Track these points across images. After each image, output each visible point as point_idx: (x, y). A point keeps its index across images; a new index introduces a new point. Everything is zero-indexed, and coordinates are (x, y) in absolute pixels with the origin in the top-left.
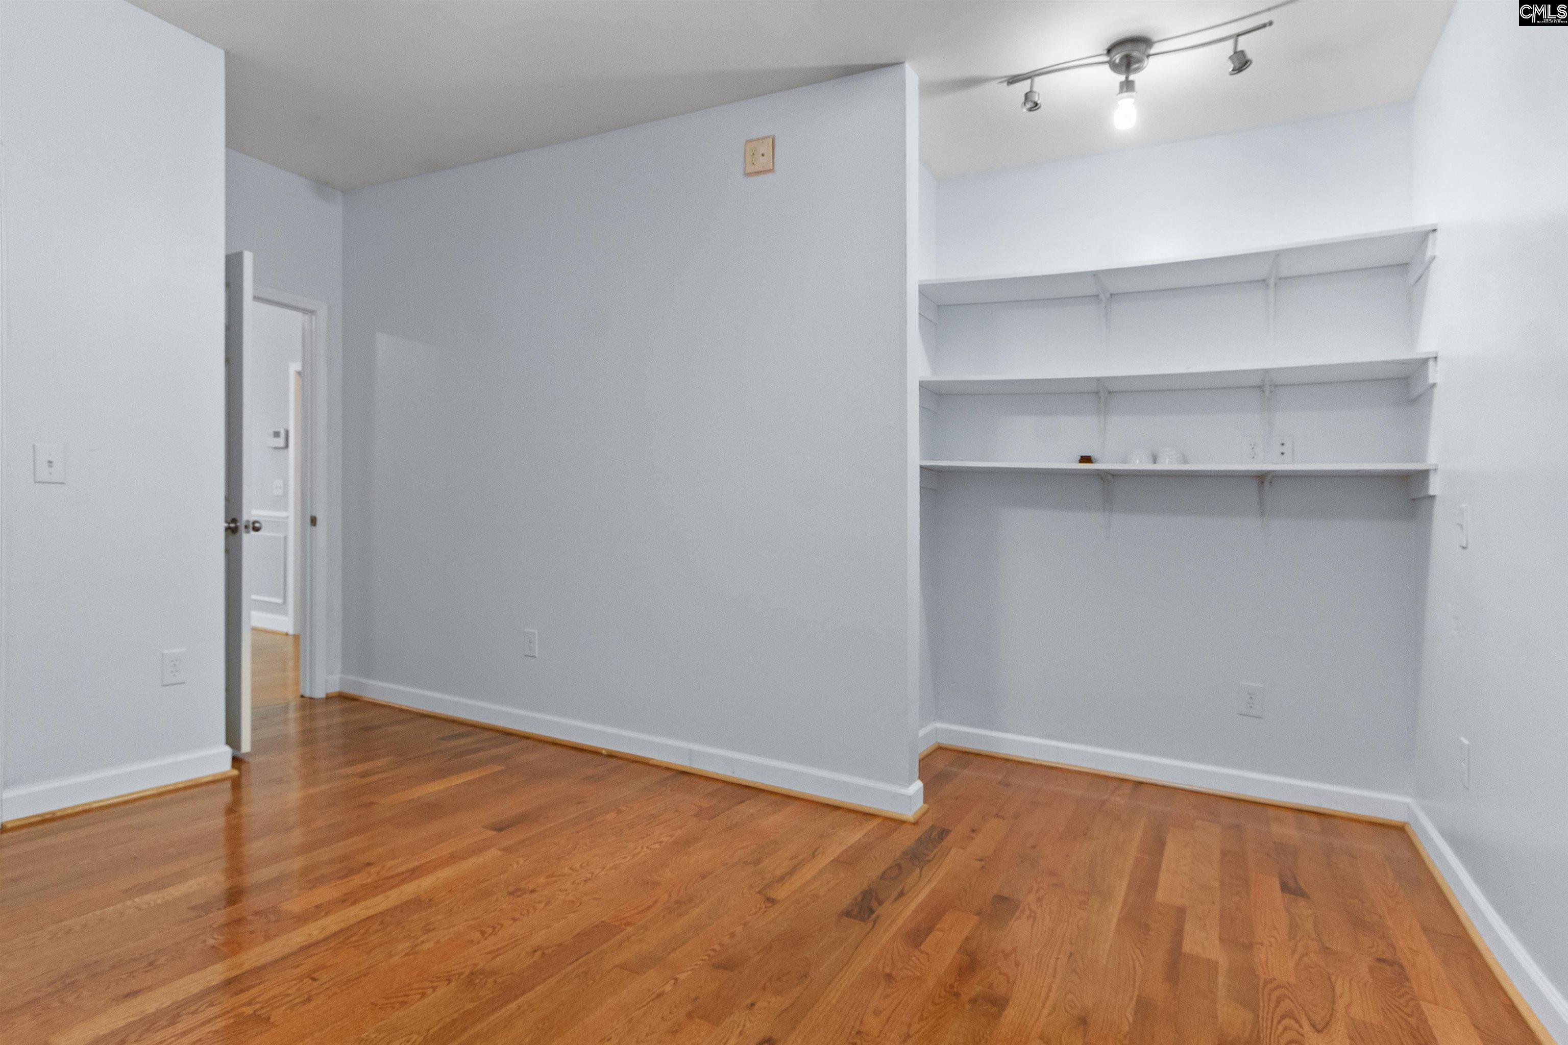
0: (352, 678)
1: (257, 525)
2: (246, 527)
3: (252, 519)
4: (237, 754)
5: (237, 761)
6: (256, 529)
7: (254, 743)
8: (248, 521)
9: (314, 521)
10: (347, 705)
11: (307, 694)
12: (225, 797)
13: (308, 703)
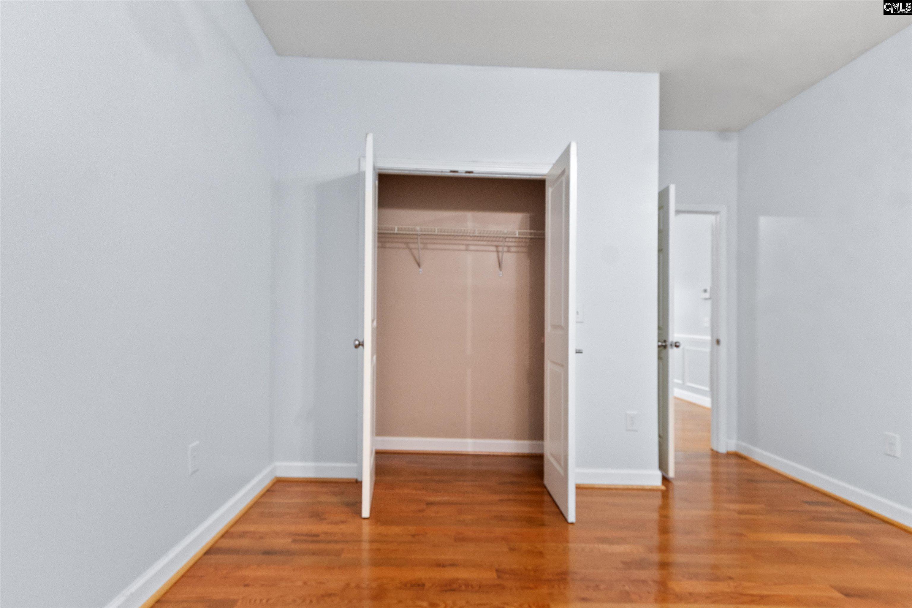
0: (744, 444)
1: (678, 344)
2: (671, 345)
3: (675, 341)
4: (665, 475)
5: (665, 480)
6: (677, 346)
7: (676, 472)
8: (672, 342)
9: (718, 342)
10: (740, 461)
11: (715, 448)
12: (657, 501)
13: (715, 455)
